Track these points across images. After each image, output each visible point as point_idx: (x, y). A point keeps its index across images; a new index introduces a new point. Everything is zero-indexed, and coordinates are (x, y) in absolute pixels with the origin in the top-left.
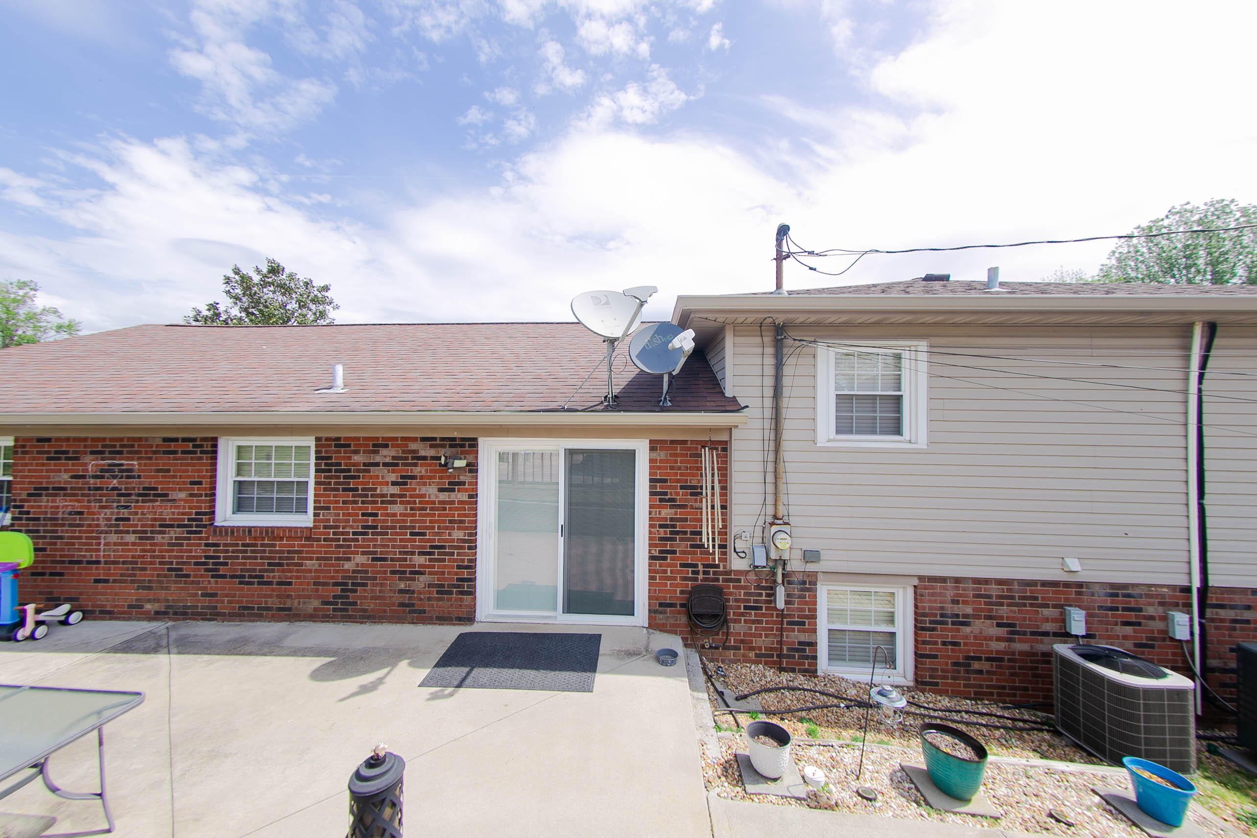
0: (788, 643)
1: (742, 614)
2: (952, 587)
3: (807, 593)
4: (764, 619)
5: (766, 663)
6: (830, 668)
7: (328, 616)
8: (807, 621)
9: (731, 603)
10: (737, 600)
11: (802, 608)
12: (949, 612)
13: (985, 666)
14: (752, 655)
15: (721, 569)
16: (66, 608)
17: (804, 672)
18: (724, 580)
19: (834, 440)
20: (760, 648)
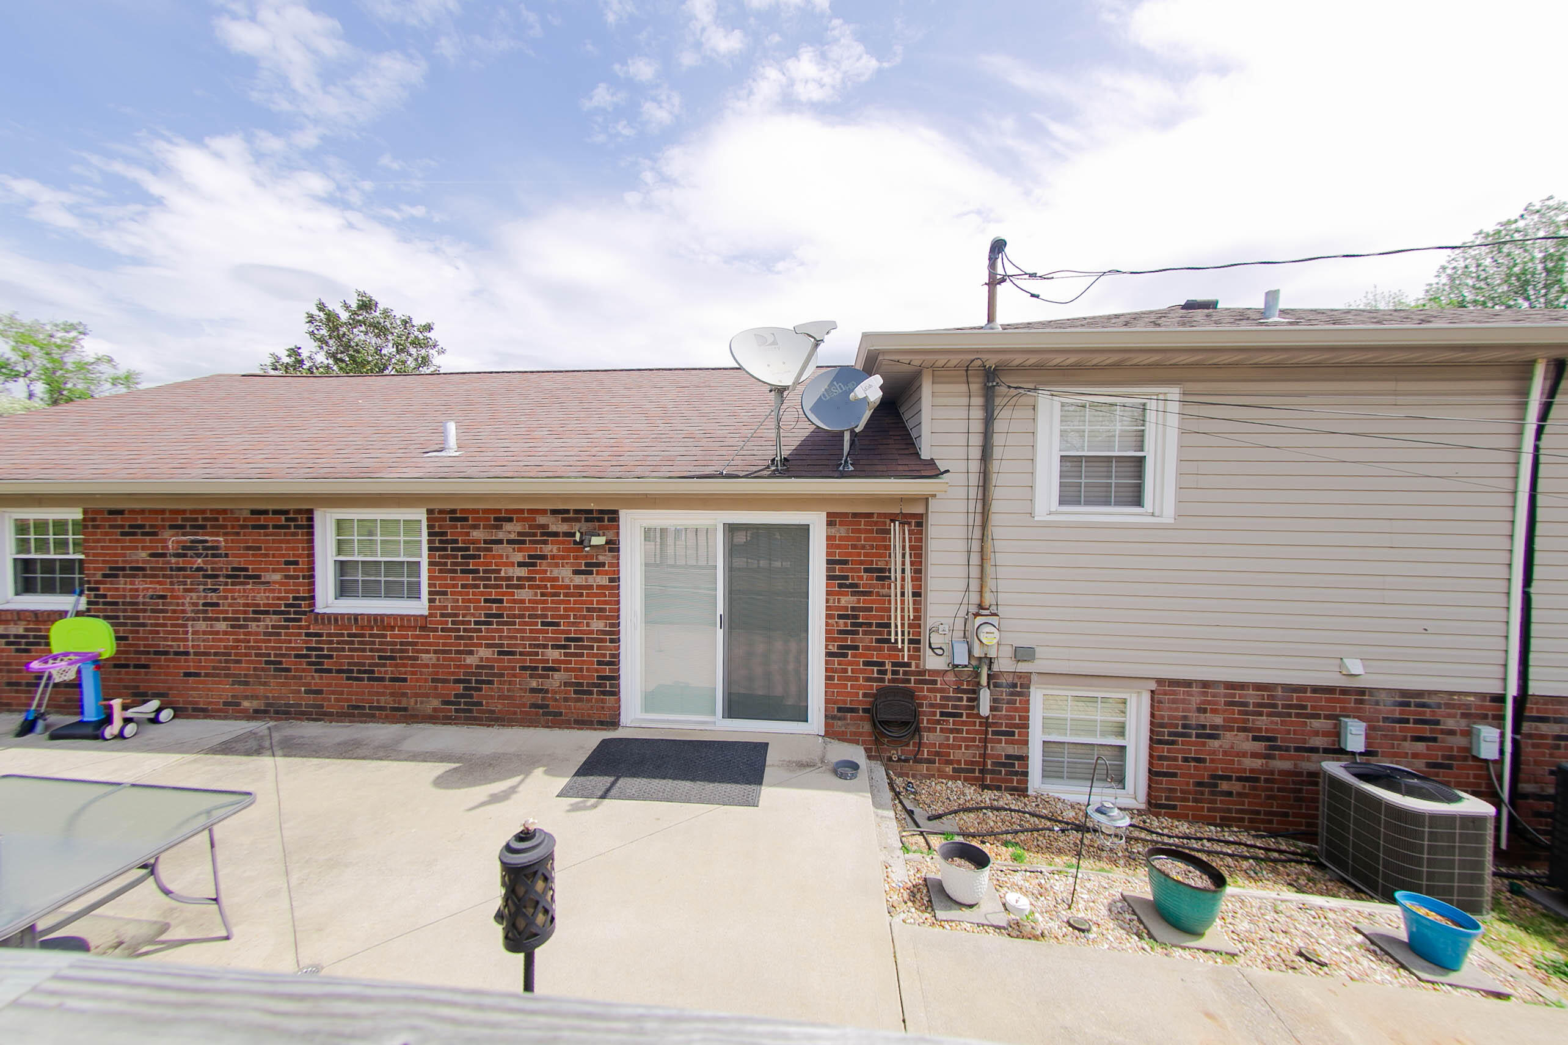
0: (992, 756)
1: (938, 722)
2: (1198, 692)
3: (1018, 698)
4: (965, 728)
5: (966, 779)
6: (1043, 786)
7: (450, 718)
8: (1017, 731)
9: (924, 709)
10: (932, 706)
11: (1010, 715)
12: (1194, 723)
13: (1236, 787)
14: (949, 769)
15: (913, 668)
16: (155, 704)
17: (1012, 790)
18: (917, 682)
19: (1056, 513)
20: (959, 762)
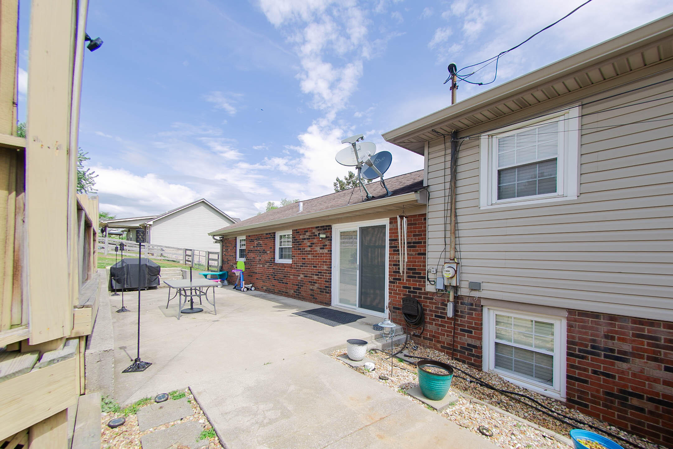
0: (460, 343)
1: (434, 320)
3: (474, 312)
4: (446, 325)
5: (447, 353)
6: (496, 370)
7: (295, 297)
8: (473, 331)
9: (428, 312)
10: (431, 311)
11: (470, 321)
12: (602, 346)
13: (649, 406)
14: (439, 345)
15: (423, 291)
16: (251, 285)
17: (471, 365)
18: (425, 298)
19: (496, 204)
20: (444, 343)
